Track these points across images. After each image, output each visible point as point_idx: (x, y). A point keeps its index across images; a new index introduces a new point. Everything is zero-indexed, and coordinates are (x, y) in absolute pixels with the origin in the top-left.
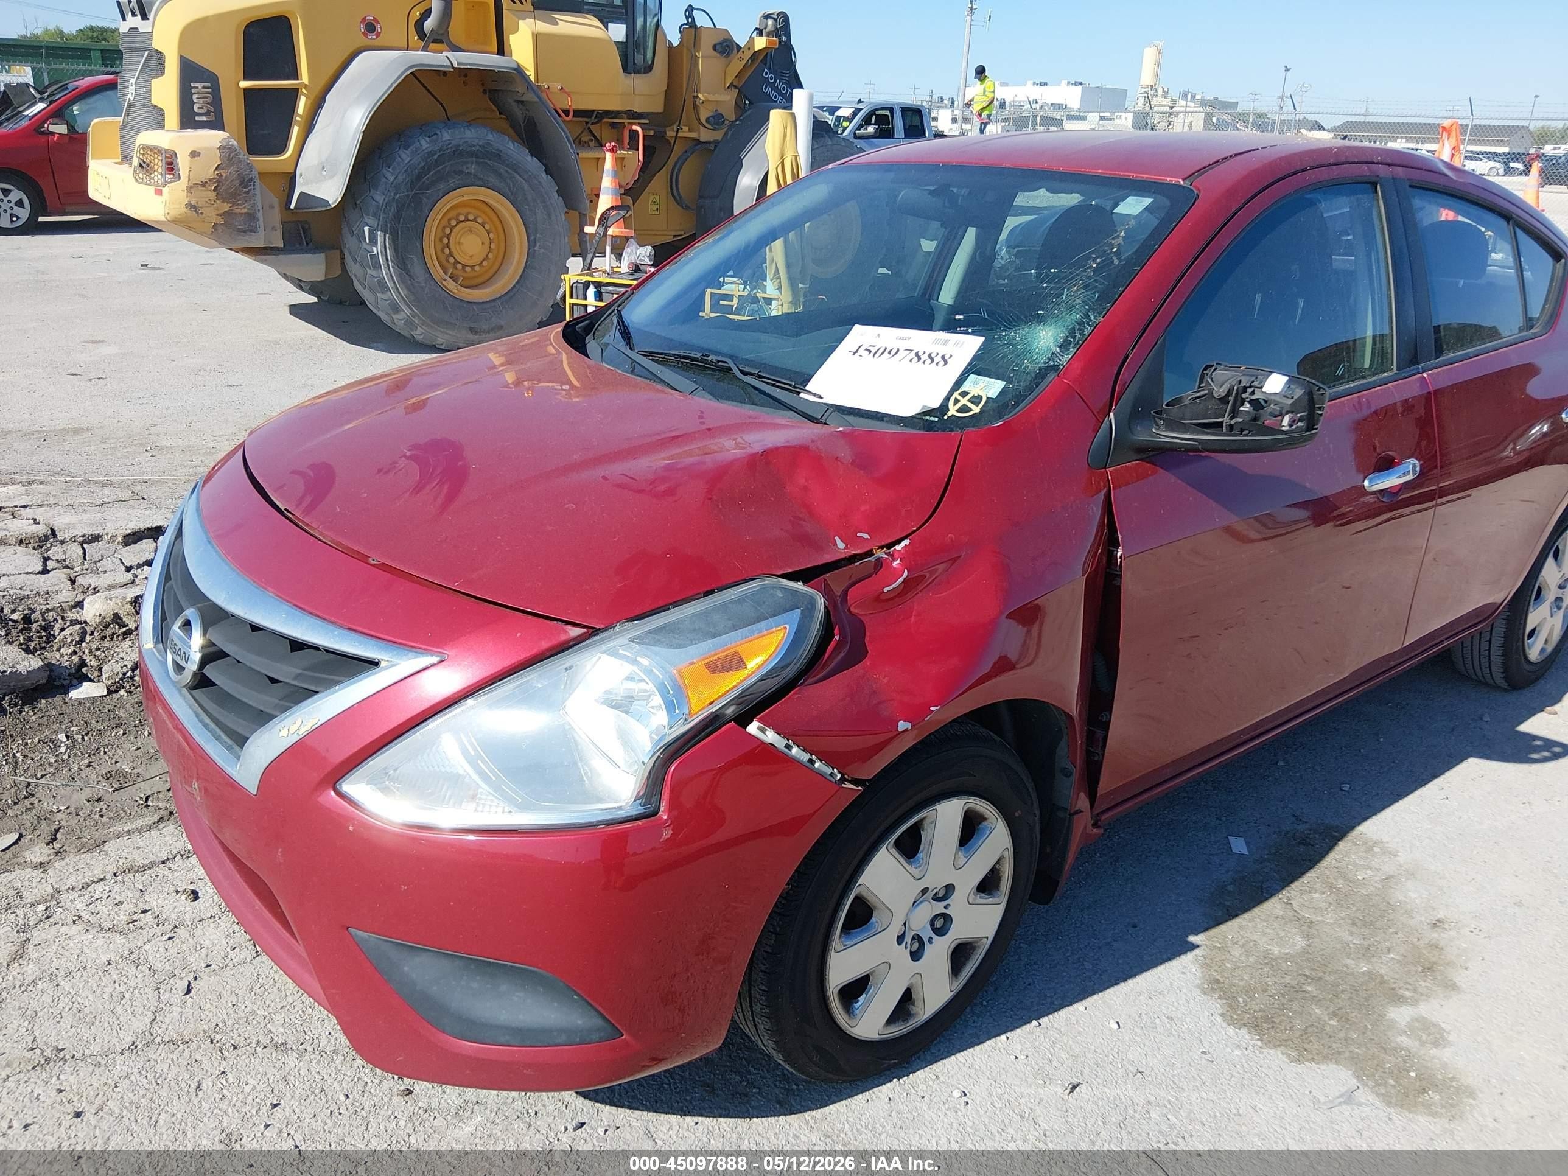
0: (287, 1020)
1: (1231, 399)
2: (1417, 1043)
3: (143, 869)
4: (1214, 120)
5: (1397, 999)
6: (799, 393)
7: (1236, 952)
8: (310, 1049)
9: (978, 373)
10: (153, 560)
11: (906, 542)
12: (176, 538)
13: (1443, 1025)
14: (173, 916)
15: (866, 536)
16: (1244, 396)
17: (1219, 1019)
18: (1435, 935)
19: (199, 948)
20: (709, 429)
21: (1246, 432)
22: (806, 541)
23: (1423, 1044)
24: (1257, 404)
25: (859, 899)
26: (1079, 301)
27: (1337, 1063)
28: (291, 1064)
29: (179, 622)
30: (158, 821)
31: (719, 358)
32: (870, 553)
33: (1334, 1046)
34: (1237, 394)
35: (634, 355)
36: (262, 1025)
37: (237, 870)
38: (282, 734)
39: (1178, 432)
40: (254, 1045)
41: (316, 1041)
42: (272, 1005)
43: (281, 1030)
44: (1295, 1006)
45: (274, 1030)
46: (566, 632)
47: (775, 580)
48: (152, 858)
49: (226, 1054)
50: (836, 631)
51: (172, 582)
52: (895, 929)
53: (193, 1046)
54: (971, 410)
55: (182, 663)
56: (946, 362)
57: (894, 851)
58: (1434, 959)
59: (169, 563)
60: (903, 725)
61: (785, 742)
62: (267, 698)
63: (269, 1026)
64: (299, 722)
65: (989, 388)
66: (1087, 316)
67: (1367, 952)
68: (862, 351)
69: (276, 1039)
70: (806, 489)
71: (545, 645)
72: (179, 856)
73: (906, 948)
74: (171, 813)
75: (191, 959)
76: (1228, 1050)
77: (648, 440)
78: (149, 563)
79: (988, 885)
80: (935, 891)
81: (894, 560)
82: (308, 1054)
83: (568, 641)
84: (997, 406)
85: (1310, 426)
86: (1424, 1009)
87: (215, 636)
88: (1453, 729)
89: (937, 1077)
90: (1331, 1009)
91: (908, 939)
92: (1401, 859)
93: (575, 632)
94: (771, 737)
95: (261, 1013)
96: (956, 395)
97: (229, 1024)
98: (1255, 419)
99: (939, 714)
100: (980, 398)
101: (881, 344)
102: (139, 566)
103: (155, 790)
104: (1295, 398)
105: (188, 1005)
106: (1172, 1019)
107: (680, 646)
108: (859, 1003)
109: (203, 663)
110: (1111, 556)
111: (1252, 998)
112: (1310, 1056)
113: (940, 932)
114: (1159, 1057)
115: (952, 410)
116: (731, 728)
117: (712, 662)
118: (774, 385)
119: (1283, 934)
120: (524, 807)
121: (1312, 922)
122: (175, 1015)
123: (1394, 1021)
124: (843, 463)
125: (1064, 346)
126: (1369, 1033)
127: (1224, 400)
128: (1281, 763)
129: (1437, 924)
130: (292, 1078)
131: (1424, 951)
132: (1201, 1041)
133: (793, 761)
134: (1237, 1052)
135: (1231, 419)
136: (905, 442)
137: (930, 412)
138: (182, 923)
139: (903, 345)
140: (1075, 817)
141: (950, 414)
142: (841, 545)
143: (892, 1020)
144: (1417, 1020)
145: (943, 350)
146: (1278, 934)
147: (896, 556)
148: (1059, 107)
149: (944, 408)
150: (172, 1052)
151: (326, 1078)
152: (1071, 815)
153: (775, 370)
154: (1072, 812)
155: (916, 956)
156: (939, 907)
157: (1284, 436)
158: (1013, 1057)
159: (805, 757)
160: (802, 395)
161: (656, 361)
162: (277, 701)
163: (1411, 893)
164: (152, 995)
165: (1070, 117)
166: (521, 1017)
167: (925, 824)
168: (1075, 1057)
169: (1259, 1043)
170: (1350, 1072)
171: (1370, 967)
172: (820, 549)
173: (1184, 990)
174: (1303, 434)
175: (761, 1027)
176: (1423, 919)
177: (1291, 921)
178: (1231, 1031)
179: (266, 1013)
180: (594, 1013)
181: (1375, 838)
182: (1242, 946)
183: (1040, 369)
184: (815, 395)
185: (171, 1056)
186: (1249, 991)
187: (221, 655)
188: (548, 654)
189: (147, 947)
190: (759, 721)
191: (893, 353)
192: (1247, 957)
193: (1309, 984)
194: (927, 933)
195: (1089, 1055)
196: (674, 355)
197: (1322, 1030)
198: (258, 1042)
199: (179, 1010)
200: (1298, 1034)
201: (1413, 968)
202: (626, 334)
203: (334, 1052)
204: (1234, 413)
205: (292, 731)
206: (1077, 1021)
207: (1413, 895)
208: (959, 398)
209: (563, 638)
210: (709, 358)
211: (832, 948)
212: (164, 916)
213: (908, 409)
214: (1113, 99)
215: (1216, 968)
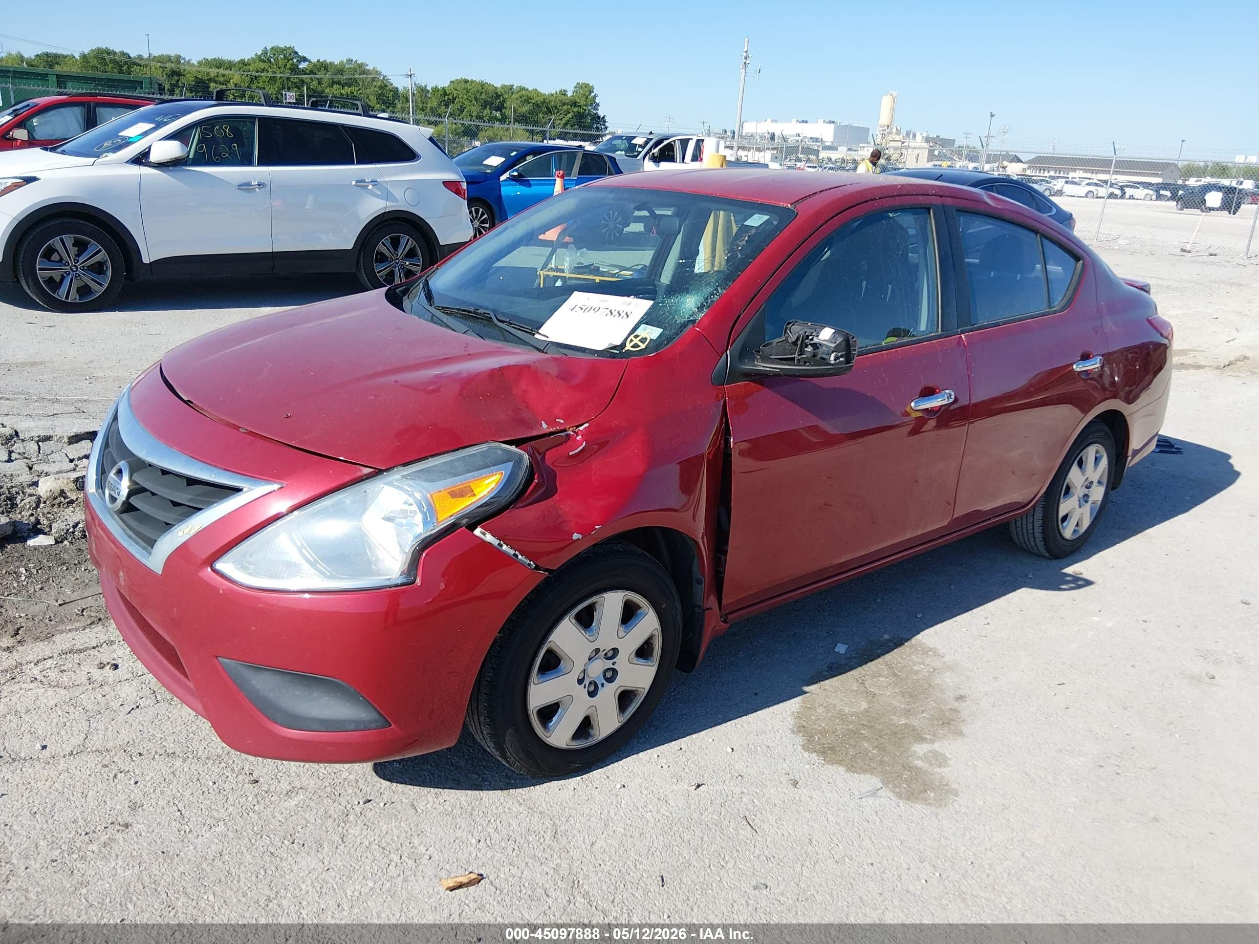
0: (177, 740)
1: (799, 343)
2: (927, 765)
3: (80, 651)
4: (936, 153)
5: (920, 739)
6: (534, 334)
7: (820, 710)
8: (191, 756)
9: (647, 323)
10: (89, 455)
11: (587, 425)
12: (113, 421)
13: (948, 756)
14: (101, 679)
15: (562, 421)
16: (806, 341)
17: (800, 748)
18: (957, 704)
19: (117, 697)
20: (469, 355)
21: (808, 364)
22: (522, 423)
23: (931, 764)
24: (815, 346)
25: (550, 652)
26: (713, 280)
27: (872, 774)
28: (178, 765)
29: (114, 471)
30: (91, 624)
31: (485, 311)
32: (565, 430)
33: (872, 764)
34: (802, 340)
35: (432, 309)
36: (159, 742)
37: (147, 637)
38: (179, 534)
39: (768, 363)
40: (153, 753)
41: (195, 752)
42: (167, 731)
43: (172, 745)
44: (852, 742)
45: (167, 745)
46: (361, 470)
47: (498, 444)
48: (86, 645)
49: (134, 758)
50: (536, 476)
51: (110, 449)
52: (576, 674)
53: (112, 754)
54: (639, 346)
55: (116, 496)
56: (628, 316)
57: (574, 621)
58: (951, 717)
59: (108, 438)
60: (576, 536)
61: (498, 541)
62: (171, 515)
63: (164, 743)
64: (190, 527)
65: (652, 333)
66: (716, 289)
67: (908, 712)
68: (577, 309)
69: (168, 751)
70: (525, 391)
71: (347, 478)
72: (105, 644)
73: (585, 687)
74: (100, 619)
75: (112, 704)
76: (802, 765)
77: (428, 360)
78: (87, 457)
79: (644, 652)
80: (605, 652)
81: (578, 436)
82: (189, 760)
83: (362, 476)
84: (655, 344)
85: (848, 361)
86: (937, 746)
87: (137, 478)
88: (1005, 582)
89: (608, 777)
90: (875, 744)
91: (587, 682)
92: (945, 660)
93: (367, 471)
94: (489, 538)
95: (159, 735)
96: (632, 337)
97: (137, 741)
98: (814, 356)
99: (600, 531)
100: (646, 339)
101: (589, 304)
102: (80, 459)
103: (88, 605)
104: (838, 343)
105: (110, 730)
106: (768, 747)
107: (432, 481)
108: (553, 722)
109: (130, 495)
110: (727, 442)
111: (824, 736)
112: (854, 770)
113: (610, 680)
114: (755, 768)
115: (628, 347)
116: (462, 530)
117: (453, 491)
118: (519, 329)
119: (854, 700)
120: (331, 577)
121: (875, 694)
122: (101, 736)
123: (915, 752)
124: (551, 376)
125: (700, 308)
126: (897, 758)
127: (795, 343)
128: (878, 600)
129: (960, 698)
130: (178, 773)
131: (947, 713)
132: (785, 760)
133: (504, 554)
134: (807, 766)
135: (799, 355)
136: (593, 365)
137: (615, 347)
138: (107, 683)
139: (603, 305)
140: (707, 612)
141: (626, 349)
142: (545, 426)
143: (576, 736)
144: (931, 751)
145: (628, 309)
146: (850, 701)
147: (579, 432)
148: (816, 140)
149: (623, 345)
150: (98, 757)
151: (201, 773)
152: (704, 610)
153: (522, 320)
154: (705, 608)
155: (592, 694)
156: (609, 664)
157: (831, 367)
158: (659, 767)
159: (512, 552)
160: (537, 336)
161: (447, 314)
162: (176, 517)
163: (949, 680)
164: (85, 724)
165: (826, 148)
166: (326, 712)
167: (597, 606)
168: (700, 768)
169: (823, 762)
170: (879, 780)
171: (908, 721)
172: (531, 428)
173: (780, 731)
174: (844, 366)
175: (485, 732)
176: (951, 694)
177: (861, 693)
178: (806, 754)
179: (162, 736)
180: (373, 710)
181: (931, 646)
182: (825, 707)
183: (685, 322)
184: (544, 335)
185: (97, 759)
186: (823, 732)
187: (143, 490)
188: (349, 484)
189: (82, 696)
190: (481, 527)
191: (596, 310)
192: (827, 713)
193: (864, 730)
194: (601, 680)
195: (709, 767)
196: (457, 309)
197: (867, 755)
198: (156, 752)
199: (103, 733)
200: (849, 757)
201: (936, 723)
202: (429, 296)
203: (207, 758)
204: (802, 352)
205: (186, 532)
206: (706, 748)
207: (948, 680)
208: (633, 339)
209: (359, 474)
210: (479, 311)
211: (531, 681)
212: (94, 679)
213: (600, 346)
214: (859, 134)
215: (805, 719)
